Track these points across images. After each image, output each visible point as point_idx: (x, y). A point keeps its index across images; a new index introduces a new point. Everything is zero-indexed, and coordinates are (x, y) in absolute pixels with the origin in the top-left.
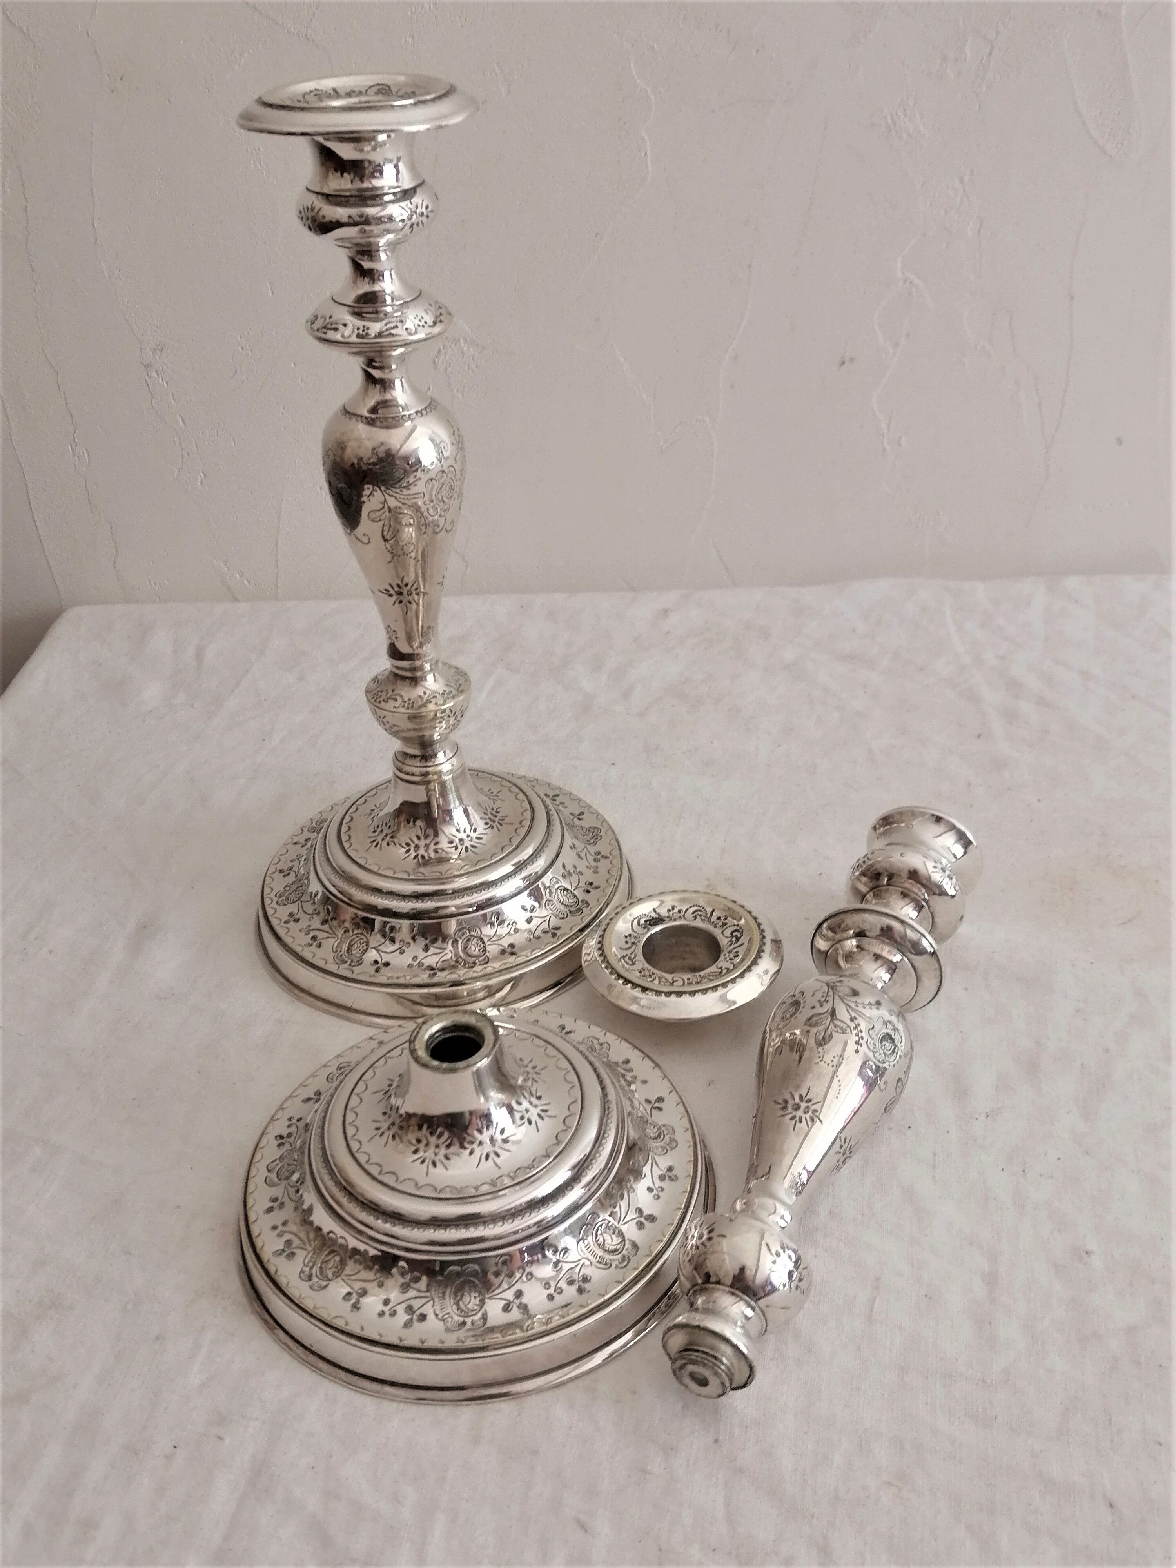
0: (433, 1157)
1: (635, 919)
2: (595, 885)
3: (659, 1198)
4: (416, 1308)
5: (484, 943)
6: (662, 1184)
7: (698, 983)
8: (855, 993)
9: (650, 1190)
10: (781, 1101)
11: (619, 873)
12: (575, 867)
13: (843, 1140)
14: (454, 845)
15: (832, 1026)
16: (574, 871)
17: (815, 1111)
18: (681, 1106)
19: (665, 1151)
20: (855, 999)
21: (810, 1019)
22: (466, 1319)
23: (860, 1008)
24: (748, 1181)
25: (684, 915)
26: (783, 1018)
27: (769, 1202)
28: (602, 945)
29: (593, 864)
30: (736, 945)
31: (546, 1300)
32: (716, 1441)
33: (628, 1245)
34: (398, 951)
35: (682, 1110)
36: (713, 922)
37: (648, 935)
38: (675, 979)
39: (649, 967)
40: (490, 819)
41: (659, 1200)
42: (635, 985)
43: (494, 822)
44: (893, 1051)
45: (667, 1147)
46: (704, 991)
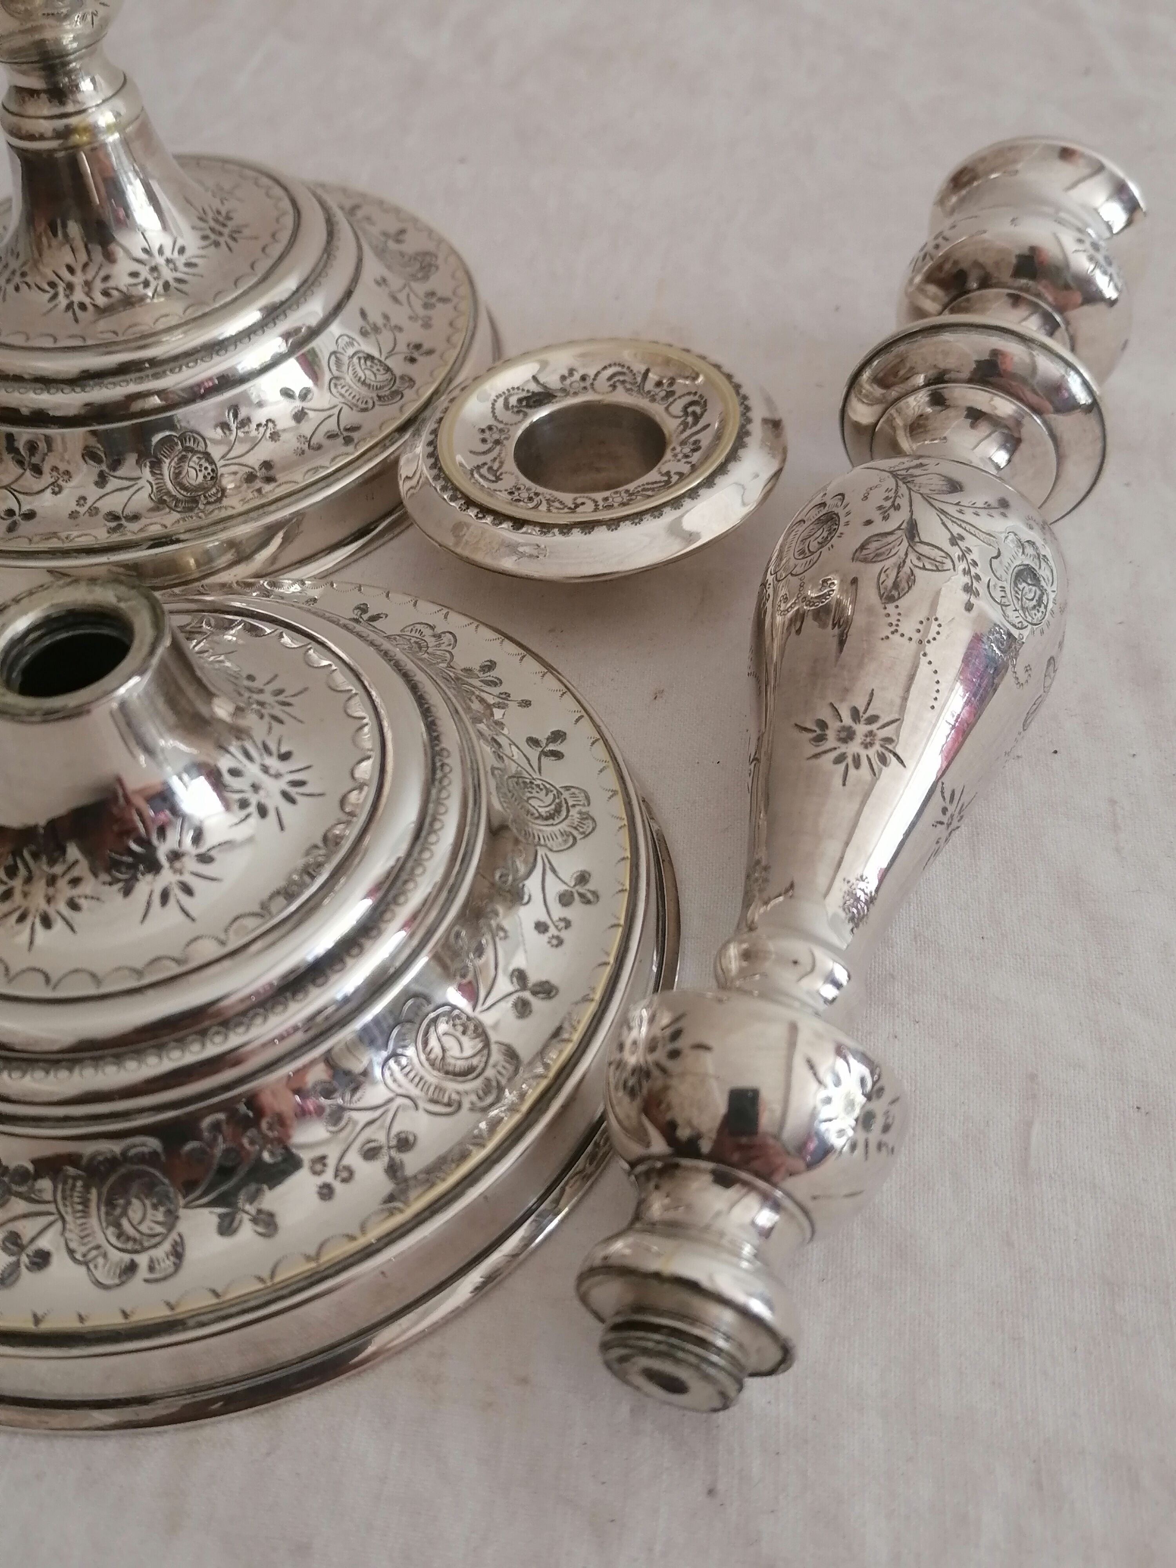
0: (43, 905)
1: (498, 396)
2: (426, 347)
3: (560, 942)
4: (25, 1240)
5: (212, 462)
6: (567, 913)
7: (623, 504)
8: (955, 487)
9: (541, 927)
10: (809, 725)
11: (471, 324)
12: (386, 317)
13: (947, 796)
14: (141, 279)
15: (912, 556)
16: (385, 325)
17: (889, 740)
18: (600, 746)
19: (571, 841)
20: (954, 498)
21: (863, 547)
22: (138, 1258)
23: (969, 517)
24: (747, 903)
25: (592, 384)
26: (802, 552)
27: (798, 948)
28: (435, 448)
29: (421, 312)
30: (695, 429)
31: (315, 1199)
32: (711, 1492)
33: (496, 1056)
34: (49, 491)
35: (603, 754)
36: (649, 392)
37: (526, 424)
38: (579, 501)
39: (529, 483)
40: (212, 230)
41: (560, 949)
42: (500, 517)
43: (221, 234)
44: (1040, 602)
45: (575, 833)
46: (637, 518)
